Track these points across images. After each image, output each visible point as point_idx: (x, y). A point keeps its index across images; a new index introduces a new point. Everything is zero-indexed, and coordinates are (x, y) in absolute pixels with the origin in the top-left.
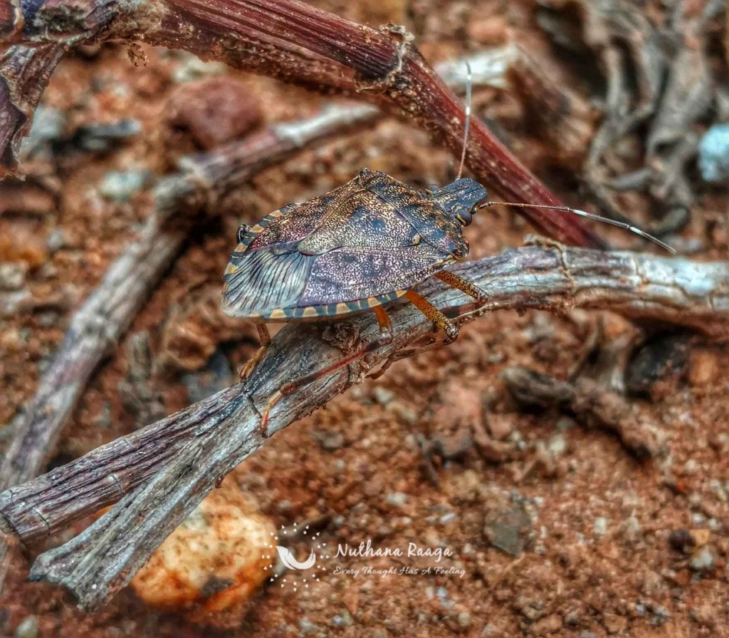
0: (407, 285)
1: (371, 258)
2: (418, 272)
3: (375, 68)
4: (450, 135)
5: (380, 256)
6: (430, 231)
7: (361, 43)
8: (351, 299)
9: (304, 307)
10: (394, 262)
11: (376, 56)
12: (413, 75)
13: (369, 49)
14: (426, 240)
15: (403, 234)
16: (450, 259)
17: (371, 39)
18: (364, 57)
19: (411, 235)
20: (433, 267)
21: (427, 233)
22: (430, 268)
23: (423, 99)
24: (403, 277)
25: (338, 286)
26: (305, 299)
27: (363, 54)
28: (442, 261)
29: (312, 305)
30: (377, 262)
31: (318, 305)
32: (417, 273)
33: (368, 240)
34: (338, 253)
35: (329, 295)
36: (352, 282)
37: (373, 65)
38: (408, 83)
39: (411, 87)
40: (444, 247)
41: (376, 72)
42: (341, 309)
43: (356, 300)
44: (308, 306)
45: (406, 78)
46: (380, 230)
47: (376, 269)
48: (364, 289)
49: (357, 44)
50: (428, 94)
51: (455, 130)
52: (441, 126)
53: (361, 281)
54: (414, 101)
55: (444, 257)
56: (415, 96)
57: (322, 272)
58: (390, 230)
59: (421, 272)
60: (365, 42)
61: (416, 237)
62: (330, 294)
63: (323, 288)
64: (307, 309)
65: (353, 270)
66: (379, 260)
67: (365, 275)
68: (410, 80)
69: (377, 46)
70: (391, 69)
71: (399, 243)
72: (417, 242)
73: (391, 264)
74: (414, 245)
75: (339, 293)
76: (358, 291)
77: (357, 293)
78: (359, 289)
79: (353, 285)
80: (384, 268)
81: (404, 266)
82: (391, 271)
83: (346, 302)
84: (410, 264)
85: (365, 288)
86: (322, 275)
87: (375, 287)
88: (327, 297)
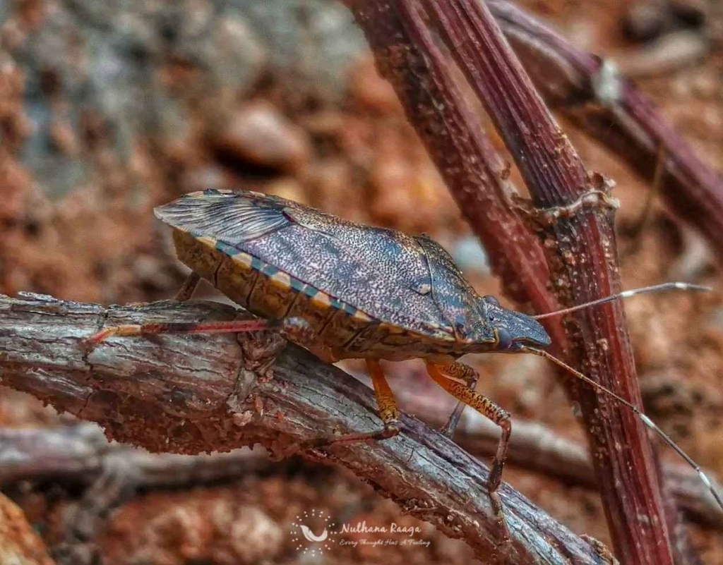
0: (376, 316)
1: (357, 265)
2: (400, 315)
3: (545, 190)
4: (588, 359)
5: (368, 271)
6: (447, 292)
7: (548, 147)
8: (300, 277)
9: (243, 251)
10: (381, 287)
11: (555, 174)
12: (584, 236)
13: (552, 159)
14: (435, 298)
15: (412, 274)
16: (448, 331)
17: (563, 150)
18: (542, 165)
19: (421, 281)
20: (422, 324)
21: (442, 292)
22: (416, 321)
23: (580, 282)
24: (378, 306)
25: (296, 258)
26: (250, 244)
27: (543, 161)
28: (436, 326)
29: (251, 254)
30: (360, 273)
31: (259, 258)
32: (397, 314)
33: (368, 252)
34: (324, 237)
35: (279, 258)
36: (315, 265)
37: (545, 182)
38: (573, 239)
39: (573, 249)
40: (450, 315)
41: (545, 197)
42: (282, 279)
43: (305, 283)
44: (246, 252)
45: (575, 232)
46: (390, 253)
47: (354, 276)
48: (323, 281)
49: (543, 145)
50: (590, 280)
51: (596, 357)
52: (582, 339)
53: (326, 272)
54: (568, 274)
55: (443, 325)
56: (571, 265)
57: (290, 237)
58: (401, 260)
59: (403, 318)
60: (553, 148)
61: (425, 287)
62: (282, 258)
63: (279, 249)
64: (243, 254)
65: (326, 258)
66: (365, 274)
67: (336, 271)
68: (578, 238)
69: (565, 167)
70: (563, 203)
71: (401, 278)
72: (423, 291)
73: (375, 286)
74: (417, 292)
75: (292, 263)
76: (315, 276)
77: (312, 279)
78: (317, 277)
79: (314, 268)
80: (364, 283)
81: (388, 299)
82: (368, 290)
83: (292, 277)
84: (397, 302)
85: (325, 281)
86: (288, 239)
87: (338, 288)
88: (276, 258)
